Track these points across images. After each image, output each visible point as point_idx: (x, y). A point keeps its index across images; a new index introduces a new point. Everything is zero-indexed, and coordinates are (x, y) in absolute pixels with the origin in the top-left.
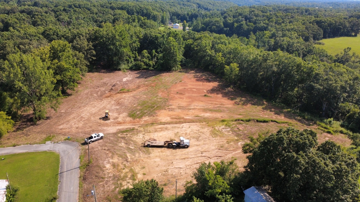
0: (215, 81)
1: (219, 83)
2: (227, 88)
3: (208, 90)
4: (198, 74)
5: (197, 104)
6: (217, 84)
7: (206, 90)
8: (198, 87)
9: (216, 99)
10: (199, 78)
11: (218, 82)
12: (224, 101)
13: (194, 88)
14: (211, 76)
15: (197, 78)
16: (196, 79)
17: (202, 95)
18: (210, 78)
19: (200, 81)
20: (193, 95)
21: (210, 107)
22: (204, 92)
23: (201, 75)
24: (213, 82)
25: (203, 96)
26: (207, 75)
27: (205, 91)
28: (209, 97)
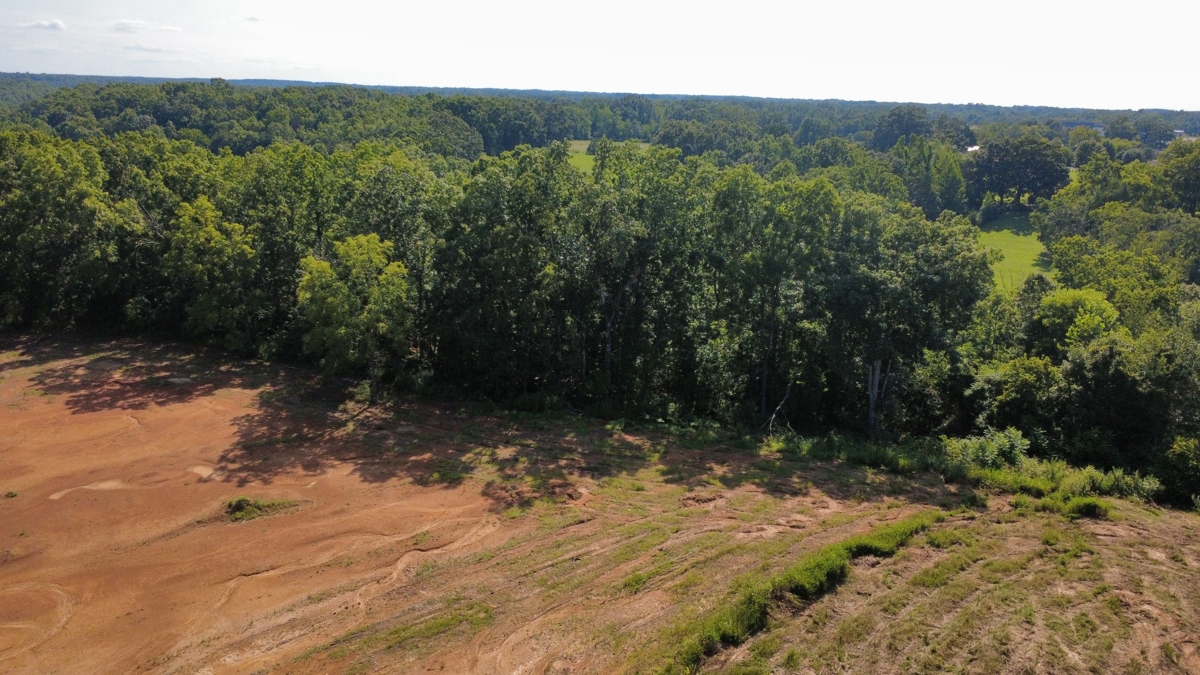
0: (221, 382)
1: (253, 386)
2: (335, 409)
3: (223, 458)
4: (59, 364)
5: (223, 624)
6: (247, 402)
7: (207, 462)
8: (126, 456)
9: (341, 512)
10: (84, 385)
11: (244, 386)
12: (407, 505)
13: (96, 474)
14: (160, 357)
15: (74, 388)
16: (66, 396)
17: (206, 512)
18: (165, 369)
19: (111, 406)
20: (127, 534)
21: (358, 599)
22: (201, 480)
23: (87, 367)
24: (208, 393)
25: (217, 519)
26: (132, 359)
27: (205, 471)
28: (272, 507)
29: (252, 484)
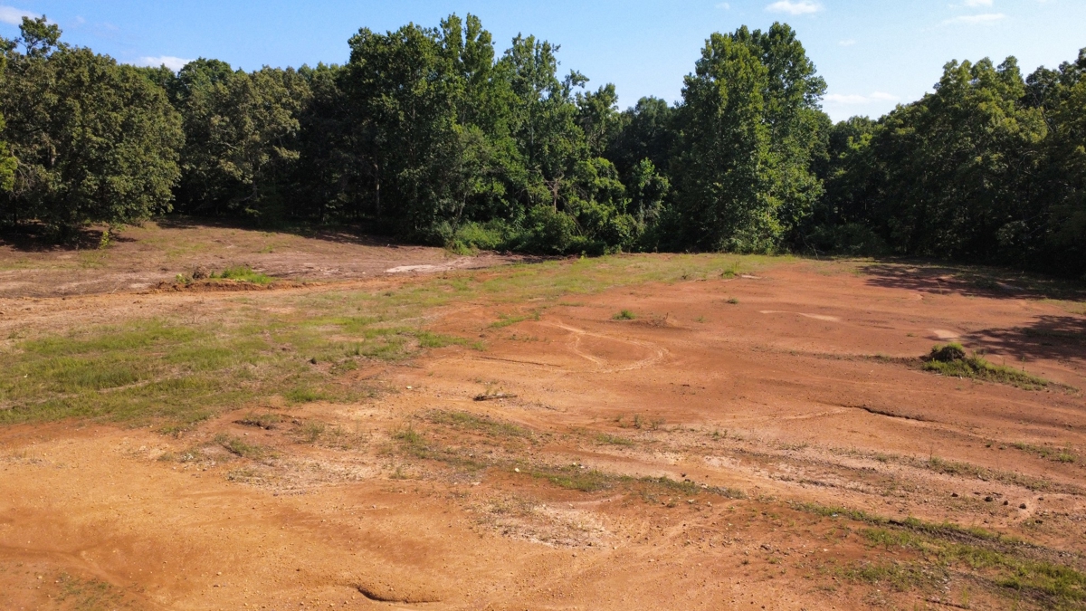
4: (899, 265)
5: (767, 433)
7: (960, 329)
10: (903, 276)
13: (824, 310)
14: (1009, 277)
15: (891, 275)
16: (876, 277)
18: (1005, 281)
19: (911, 287)
20: (786, 344)
21: (1028, 502)
23: (922, 270)
24: (1033, 298)
26: (976, 273)
27: (946, 334)
29: (999, 356)
